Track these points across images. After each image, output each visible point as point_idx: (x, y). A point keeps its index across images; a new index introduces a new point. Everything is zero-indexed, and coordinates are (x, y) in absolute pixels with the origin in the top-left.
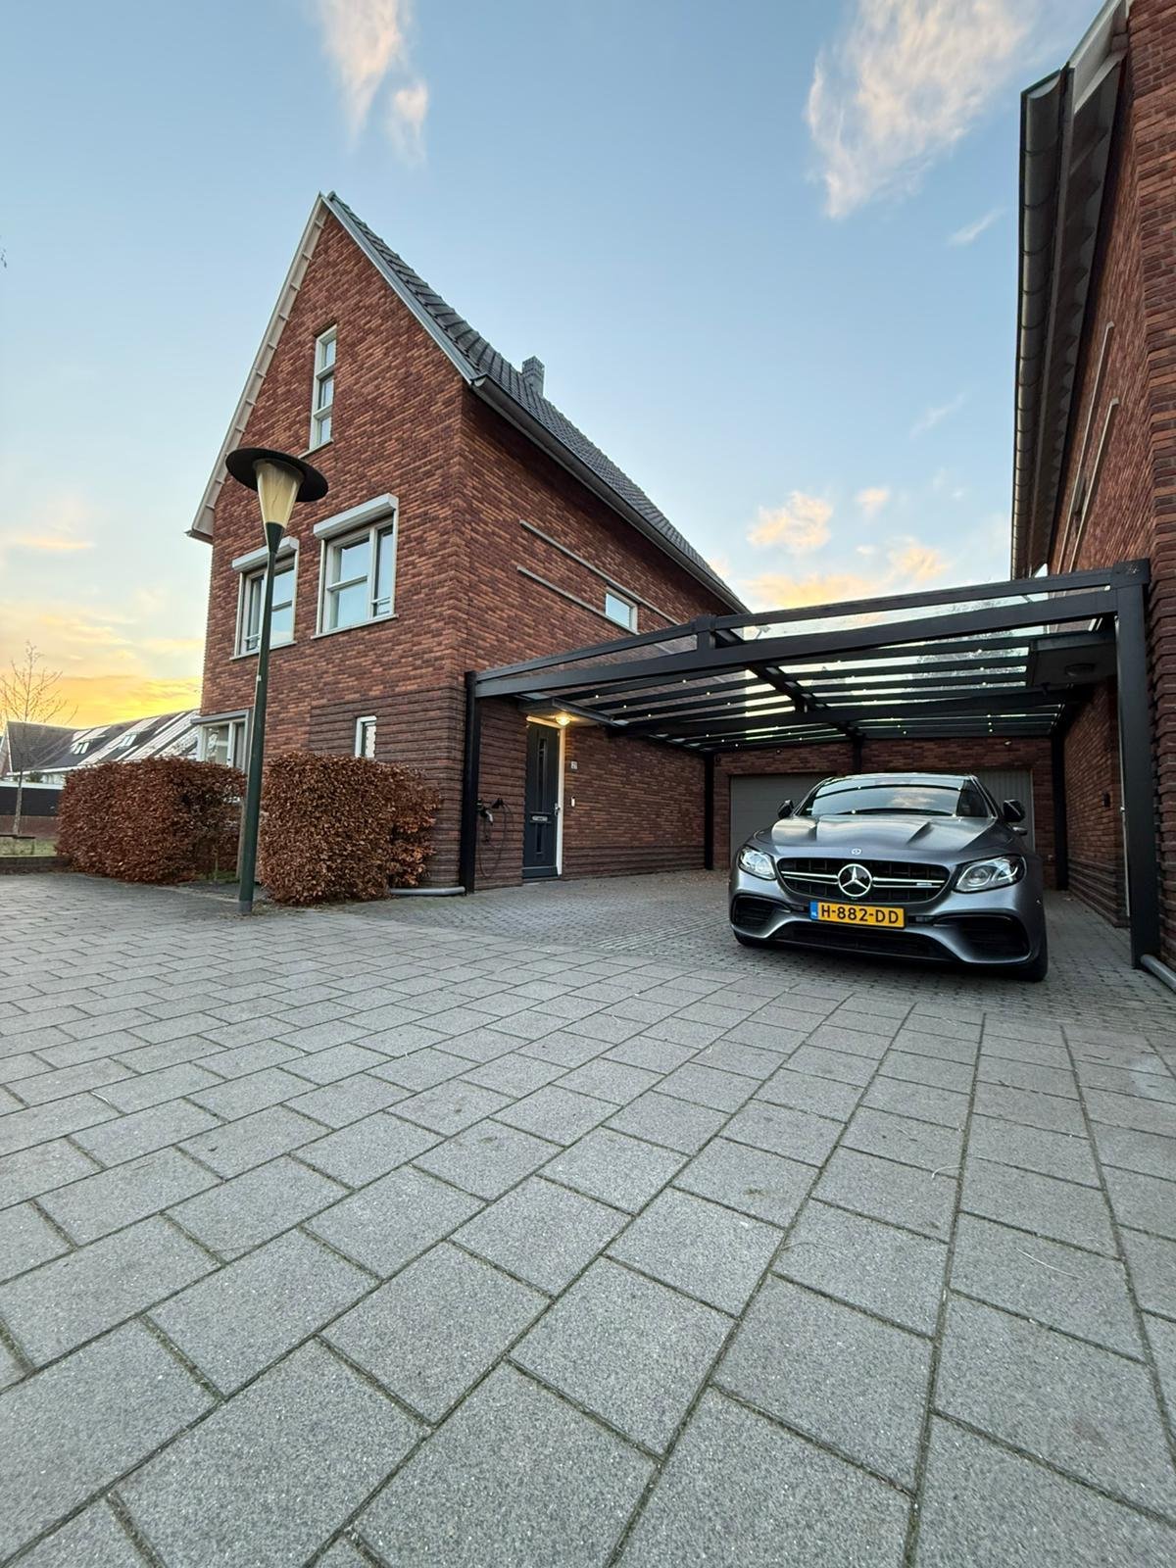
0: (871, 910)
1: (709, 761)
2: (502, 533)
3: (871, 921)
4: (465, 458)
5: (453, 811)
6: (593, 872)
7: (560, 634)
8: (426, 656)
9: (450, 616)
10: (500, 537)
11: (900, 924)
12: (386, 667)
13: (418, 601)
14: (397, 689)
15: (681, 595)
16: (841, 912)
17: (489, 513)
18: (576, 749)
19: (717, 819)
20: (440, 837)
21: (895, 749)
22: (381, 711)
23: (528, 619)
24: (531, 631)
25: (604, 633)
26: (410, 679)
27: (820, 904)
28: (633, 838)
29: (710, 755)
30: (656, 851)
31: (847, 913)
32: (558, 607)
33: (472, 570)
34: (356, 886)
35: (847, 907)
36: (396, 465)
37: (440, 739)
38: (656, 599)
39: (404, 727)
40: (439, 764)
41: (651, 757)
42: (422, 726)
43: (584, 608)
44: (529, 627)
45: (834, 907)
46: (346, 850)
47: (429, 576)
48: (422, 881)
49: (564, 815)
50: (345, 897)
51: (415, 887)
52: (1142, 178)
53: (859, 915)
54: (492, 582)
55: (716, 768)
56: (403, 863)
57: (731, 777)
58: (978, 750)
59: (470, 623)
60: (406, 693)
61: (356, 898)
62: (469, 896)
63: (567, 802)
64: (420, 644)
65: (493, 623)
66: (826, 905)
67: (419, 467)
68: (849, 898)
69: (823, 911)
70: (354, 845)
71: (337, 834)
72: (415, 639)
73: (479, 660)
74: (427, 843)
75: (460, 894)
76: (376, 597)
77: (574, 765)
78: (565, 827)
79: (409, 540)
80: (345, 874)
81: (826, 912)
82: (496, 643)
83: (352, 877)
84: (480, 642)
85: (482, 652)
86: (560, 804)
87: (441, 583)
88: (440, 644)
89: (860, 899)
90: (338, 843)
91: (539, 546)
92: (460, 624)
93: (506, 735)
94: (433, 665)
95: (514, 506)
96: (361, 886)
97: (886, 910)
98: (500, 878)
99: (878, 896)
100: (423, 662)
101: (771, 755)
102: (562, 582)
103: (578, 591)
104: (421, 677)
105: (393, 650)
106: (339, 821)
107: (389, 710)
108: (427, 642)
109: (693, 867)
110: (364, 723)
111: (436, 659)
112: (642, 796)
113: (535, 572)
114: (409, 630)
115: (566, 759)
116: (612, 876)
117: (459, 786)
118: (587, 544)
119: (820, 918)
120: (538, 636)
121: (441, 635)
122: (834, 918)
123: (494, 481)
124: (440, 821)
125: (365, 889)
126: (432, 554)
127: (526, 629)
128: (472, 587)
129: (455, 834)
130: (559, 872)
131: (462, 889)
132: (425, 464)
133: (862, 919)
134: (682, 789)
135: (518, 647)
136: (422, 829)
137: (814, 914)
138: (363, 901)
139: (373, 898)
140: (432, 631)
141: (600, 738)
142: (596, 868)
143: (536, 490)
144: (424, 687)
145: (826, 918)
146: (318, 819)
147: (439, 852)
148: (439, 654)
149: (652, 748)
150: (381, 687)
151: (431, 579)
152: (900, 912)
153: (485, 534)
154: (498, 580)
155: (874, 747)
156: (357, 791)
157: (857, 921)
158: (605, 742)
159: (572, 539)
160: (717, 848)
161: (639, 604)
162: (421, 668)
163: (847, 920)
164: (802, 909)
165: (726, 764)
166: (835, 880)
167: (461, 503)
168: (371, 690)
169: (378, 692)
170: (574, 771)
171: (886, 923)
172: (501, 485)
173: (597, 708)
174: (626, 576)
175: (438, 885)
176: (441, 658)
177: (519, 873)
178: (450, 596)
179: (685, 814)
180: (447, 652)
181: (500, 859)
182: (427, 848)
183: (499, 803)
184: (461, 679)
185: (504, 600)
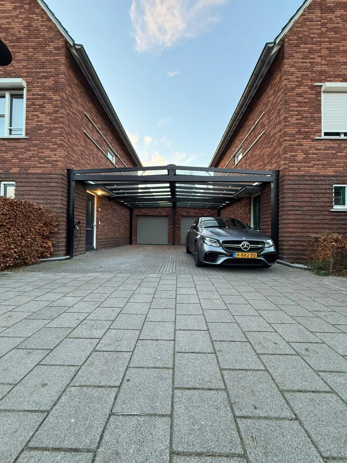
0: (250, 254)
1: (131, 211)
2: (79, 115)
3: (250, 257)
4: (66, 77)
5: (63, 225)
6: (105, 247)
7: (96, 161)
8: (47, 159)
9: (61, 144)
10: (78, 116)
11: (256, 257)
12: (22, 160)
13: (41, 134)
14: (29, 171)
15: (125, 156)
16: (242, 255)
17: (74, 105)
18: (100, 204)
19: (133, 229)
20: (59, 236)
21: (184, 210)
22: (18, 180)
23: (87, 152)
24: (88, 157)
25: (108, 164)
26: (37, 168)
27: (236, 253)
28: (114, 235)
29: (132, 208)
30: (120, 239)
31: (244, 255)
32: (96, 150)
33: (69, 126)
34: (27, 259)
35: (244, 253)
36: (24, 66)
37: (57, 195)
38: (120, 155)
39: (34, 188)
40: (56, 206)
41: (118, 208)
42: (46, 189)
43: (103, 153)
44: (87, 156)
45: (240, 254)
46: (22, 243)
47: (47, 123)
48: (52, 255)
49: (97, 227)
50: (23, 265)
51: (50, 258)
52: (285, 79)
53: (247, 255)
54: (76, 134)
55: (133, 213)
56: (45, 247)
57: (138, 216)
58: (202, 212)
59: (68, 149)
60: (35, 174)
61: (27, 264)
62: (72, 259)
63: (97, 222)
64: (43, 153)
65: (76, 151)
66: (238, 253)
67: (40, 73)
68: (244, 251)
69: (237, 255)
70: (26, 241)
71: (18, 236)
72: (40, 150)
73: (72, 165)
74: (52, 239)
75: (68, 259)
76: (11, 126)
77: (100, 210)
78: (97, 232)
79: (33, 104)
80: (22, 254)
81: (238, 255)
82: (77, 159)
83: (26, 255)
84: (72, 157)
85: (73, 162)
86: (95, 223)
87: (56, 128)
88: (55, 155)
89: (247, 251)
90: (19, 240)
91: (90, 125)
92: (65, 148)
93: (81, 197)
94: (51, 164)
95: (82, 105)
96: (29, 259)
97: (253, 253)
98: (79, 251)
99: (251, 250)
100: (45, 161)
101: (150, 210)
102: (96, 141)
103: (101, 146)
104: (44, 167)
105: (25, 153)
106: (19, 230)
107: (24, 180)
108: (47, 153)
109: (127, 244)
110: (5, 184)
111: (53, 161)
112: (116, 221)
113: (89, 134)
114: (35, 145)
115: (97, 207)
116: (109, 248)
117: (65, 215)
118: (103, 130)
119: (236, 257)
120: (90, 160)
121: (56, 151)
122: (240, 257)
123: (76, 92)
124: (59, 230)
125: (31, 260)
126: (49, 114)
127: (86, 156)
128: (68, 134)
129: (64, 235)
130: (95, 248)
131: (68, 257)
132: (43, 72)
133: (248, 256)
134: (125, 219)
135: (84, 163)
136: (50, 233)
137: (234, 256)
138: (30, 265)
139: (33, 263)
140: (51, 149)
141: (106, 201)
142: (105, 246)
143: (89, 103)
144: (46, 172)
145: (238, 257)
146: (9, 229)
147: (58, 242)
148: (54, 159)
149: (119, 205)
150: (18, 169)
151: (49, 125)
152: (256, 254)
153: (73, 113)
154: (78, 134)
155: (178, 209)
156: (26, 216)
157: (246, 257)
158: (108, 202)
159: (99, 126)
160: (133, 238)
161: (116, 156)
162: (44, 164)
163: (244, 257)
164: (229, 255)
165: (136, 212)
166: (240, 246)
167: (65, 96)
168: (11, 170)
169: (16, 171)
170: (100, 212)
171: (253, 257)
172: (78, 95)
173: (112, 190)
174: (113, 145)
175: (58, 255)
176: (57, 161)
177: (84, 249)
178: (61, 135)
179: (126, 227)
180: (59, 159)
181: (79, 244)
182: (53, 241)
183: (79, 223)
184: (66, 171)
185: (79, 142)
